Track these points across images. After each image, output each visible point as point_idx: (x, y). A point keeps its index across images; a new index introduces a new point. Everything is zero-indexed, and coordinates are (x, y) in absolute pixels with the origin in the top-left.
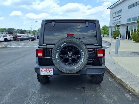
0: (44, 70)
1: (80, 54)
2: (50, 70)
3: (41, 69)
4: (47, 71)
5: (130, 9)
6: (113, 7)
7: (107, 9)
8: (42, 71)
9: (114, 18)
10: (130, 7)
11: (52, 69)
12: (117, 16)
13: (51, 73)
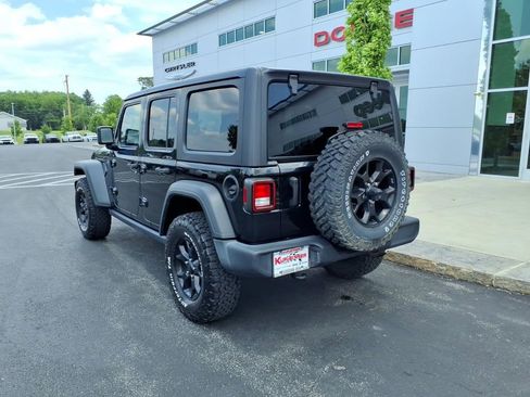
0: (283, 257)
1: (395, 186)
2: (300, 253)
3: (276, 256)
4: (291, 259)
5: (228, 46)
6: (162, 32)
7: (140, 34)
8: (277, 261)
9: (171, 70)
10: (226, 39)
11: (306, 250)
12: (183, 67)
13: (304, 264)
